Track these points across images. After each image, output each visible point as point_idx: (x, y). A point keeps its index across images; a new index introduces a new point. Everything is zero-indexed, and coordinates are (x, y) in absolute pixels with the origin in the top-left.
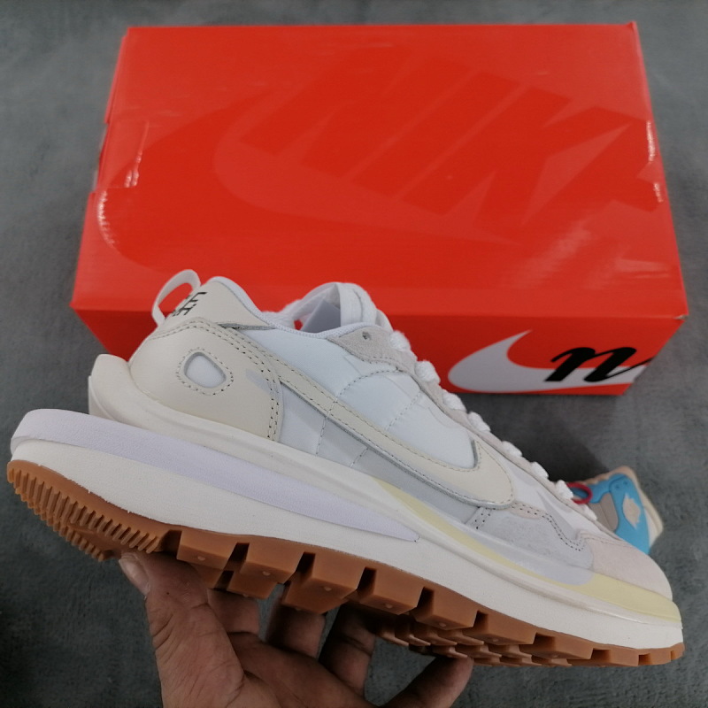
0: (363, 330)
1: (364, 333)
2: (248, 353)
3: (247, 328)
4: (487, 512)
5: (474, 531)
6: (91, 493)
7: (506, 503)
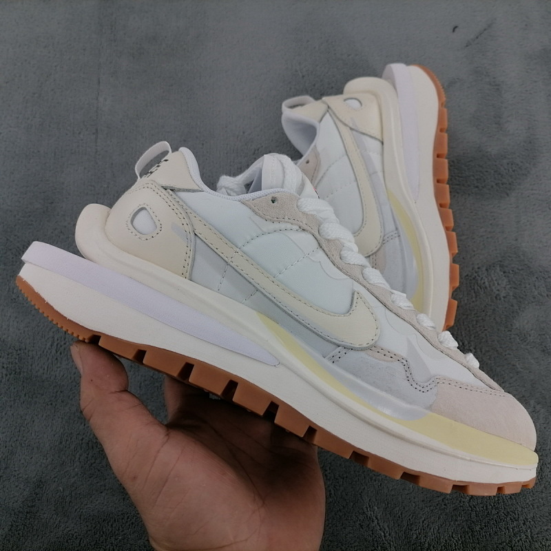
0: (273, 195)
1: (273, 197)
2: (176, 210)
3: (180, 190)
4: (345, 351)
5: (329, 364)
6: (47, 303)
7: (365, 345)
